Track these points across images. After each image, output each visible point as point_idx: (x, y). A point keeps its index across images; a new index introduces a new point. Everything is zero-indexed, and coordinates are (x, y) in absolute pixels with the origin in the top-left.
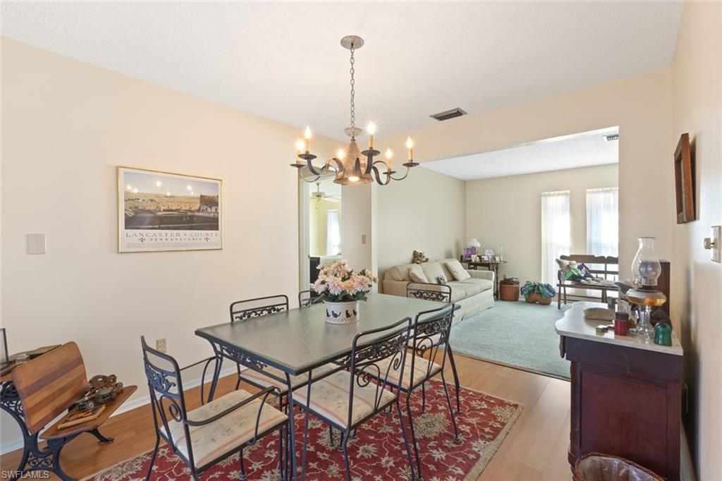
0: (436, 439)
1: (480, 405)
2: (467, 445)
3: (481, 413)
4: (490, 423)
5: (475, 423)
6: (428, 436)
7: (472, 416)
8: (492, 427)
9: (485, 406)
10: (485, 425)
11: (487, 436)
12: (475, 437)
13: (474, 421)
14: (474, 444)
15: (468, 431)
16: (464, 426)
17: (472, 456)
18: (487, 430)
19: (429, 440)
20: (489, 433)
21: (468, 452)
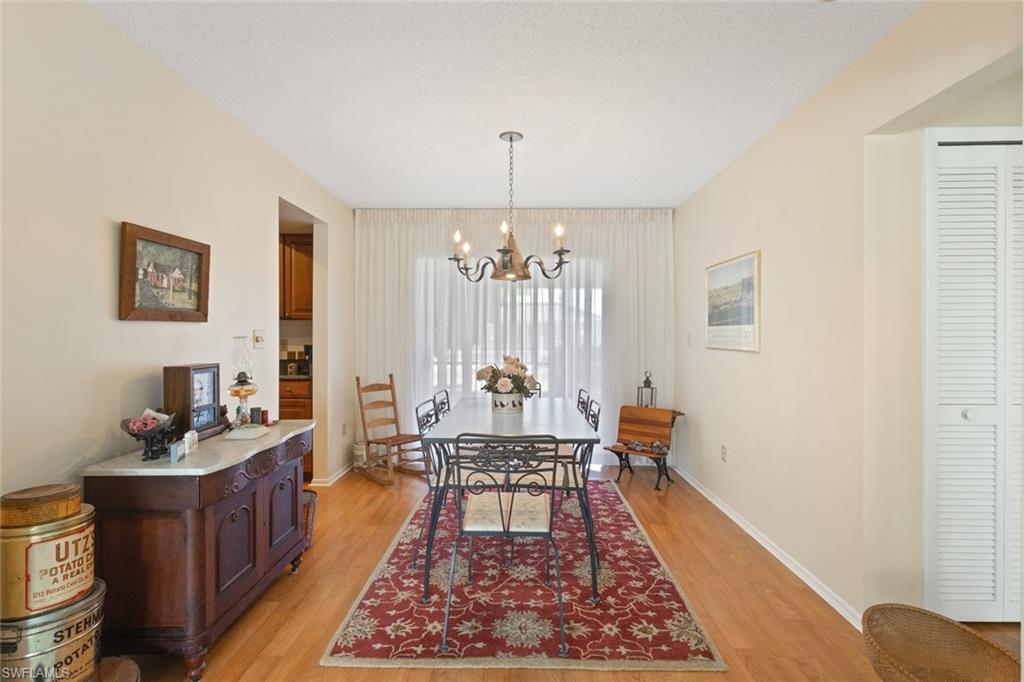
0: (436, 561)
1: (398, 628)
2: (402, 568)
3: (392, 613)
4: (379, 601)
5: (400, 594)
6: (444, 560)
7: (406, 603)
8: (377, 596)
9: (388, 630)
10: (386, 597)
11: (381, 583)
12: (395, 577)
13: (402, 596)
14: (395, 571)
15: (405, 581)
16: (412, 585)
17: (396, 560)
18: (382, 592)
19: (441, 558)
20: (380, 588)
21: (398, 563)
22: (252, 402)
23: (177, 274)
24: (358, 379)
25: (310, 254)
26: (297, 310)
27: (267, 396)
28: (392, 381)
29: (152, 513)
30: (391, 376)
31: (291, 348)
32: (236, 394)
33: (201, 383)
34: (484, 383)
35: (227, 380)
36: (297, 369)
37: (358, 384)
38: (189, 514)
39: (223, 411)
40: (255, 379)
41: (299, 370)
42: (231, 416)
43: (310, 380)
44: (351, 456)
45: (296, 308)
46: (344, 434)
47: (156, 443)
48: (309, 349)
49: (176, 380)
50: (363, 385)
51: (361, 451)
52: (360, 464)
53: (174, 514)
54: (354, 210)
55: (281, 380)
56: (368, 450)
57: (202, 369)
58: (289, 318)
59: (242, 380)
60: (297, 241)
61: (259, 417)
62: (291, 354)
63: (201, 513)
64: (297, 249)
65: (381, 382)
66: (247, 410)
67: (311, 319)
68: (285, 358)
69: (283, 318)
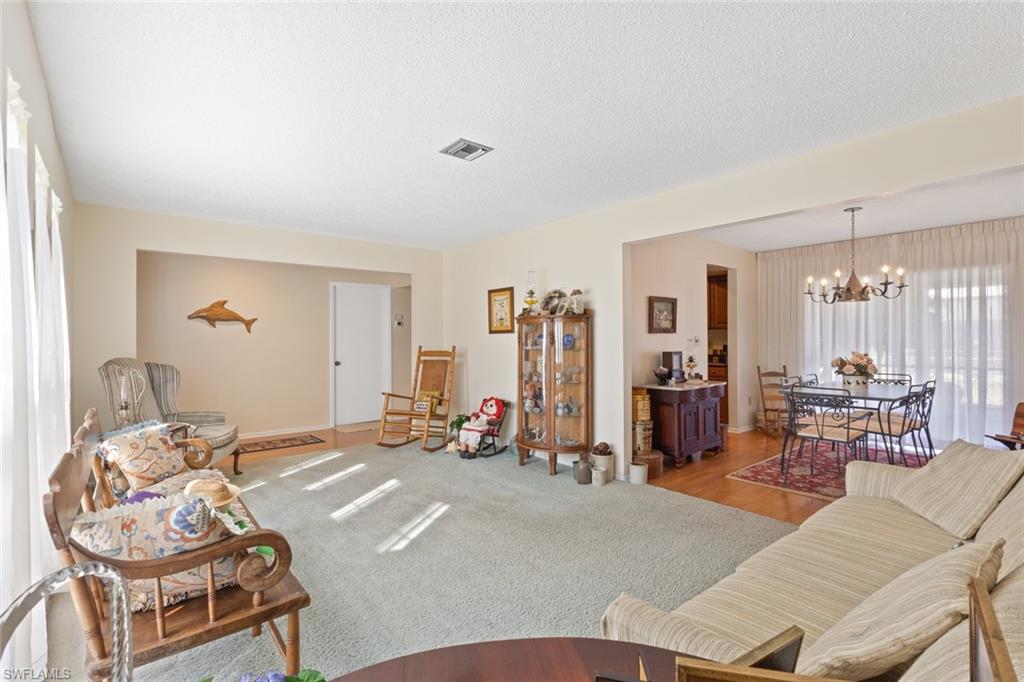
22: (695, 371)
23: (665, 313)
24: (758, 368)
25: (726, 287)
26: (719, 323)
27: (702, 368)
28: (785, 370)
29: (664, 404)
30: (784, 367)
31: (715, 348)
32: (688, 366)
33: (675, 359)
34: (837, 369)
35: (685, 360)
36: (719, 361)
37: (759, 371)
38: (676, 405)
39: (684, 373)
40: (697, 360)
41: (720, 361)
42: (686, 376)
43: (726, 367)
44: (755, 420)
45: (718, 321)
46: (750, 403)
47: (664, 379)
48: (725, 348)
49: (667, 357)
50: (762, 372)
51: (761, 416)
52: (761, 425)
53: (670, 405)
54: (757, 254)
55: (709, 366)
56: (765, 416)
57: (676, 353)
58: (714, 328)
59: (691, 360)
60: (718, 280)
61: (698, 376)
62: (715, 351)
63: (679, 405)
64: (718, 286)
65: (777, 371)
66: (693, 374)
67: (726, 328)
68: (711, 353)
69: (709, 328)
